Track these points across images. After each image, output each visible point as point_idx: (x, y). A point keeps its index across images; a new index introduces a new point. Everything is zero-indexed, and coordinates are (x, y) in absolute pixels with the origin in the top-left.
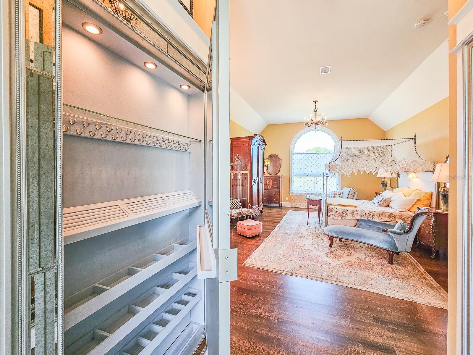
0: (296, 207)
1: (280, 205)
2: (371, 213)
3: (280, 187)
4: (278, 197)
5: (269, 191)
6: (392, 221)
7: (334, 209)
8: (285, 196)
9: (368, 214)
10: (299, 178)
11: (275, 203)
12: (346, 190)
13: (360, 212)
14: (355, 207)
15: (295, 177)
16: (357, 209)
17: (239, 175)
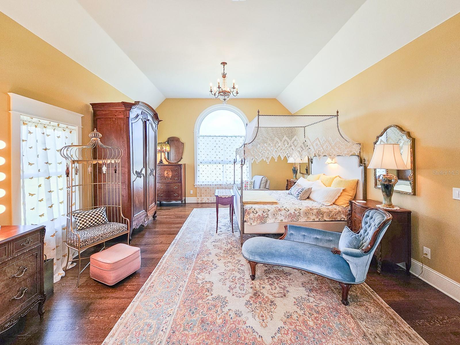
0: (203, 202)
1: (182, 202)
2: (296, 212)
3: (182, 178)
4: (180, 192)
5: (168, 184)
6: (320, 220)
7: (252, 211)
8: (189, 189)
9: (293, 214)
10: (206, 166)
11: (176, 200)
12: (258, 179)
13: (284, 211)
14: (276, 203)
15: (201, 166)
16: (279, 206)
17: (104, 166)
